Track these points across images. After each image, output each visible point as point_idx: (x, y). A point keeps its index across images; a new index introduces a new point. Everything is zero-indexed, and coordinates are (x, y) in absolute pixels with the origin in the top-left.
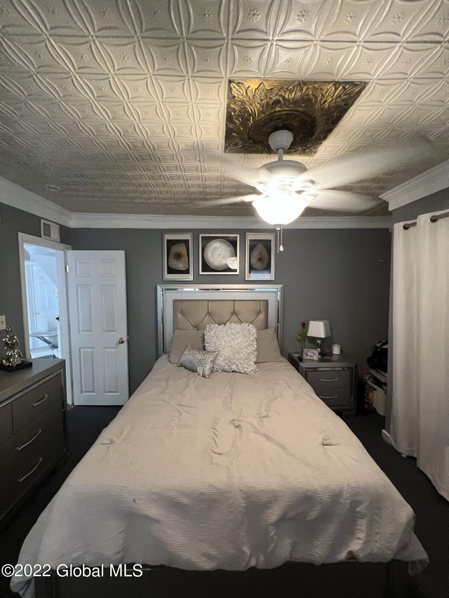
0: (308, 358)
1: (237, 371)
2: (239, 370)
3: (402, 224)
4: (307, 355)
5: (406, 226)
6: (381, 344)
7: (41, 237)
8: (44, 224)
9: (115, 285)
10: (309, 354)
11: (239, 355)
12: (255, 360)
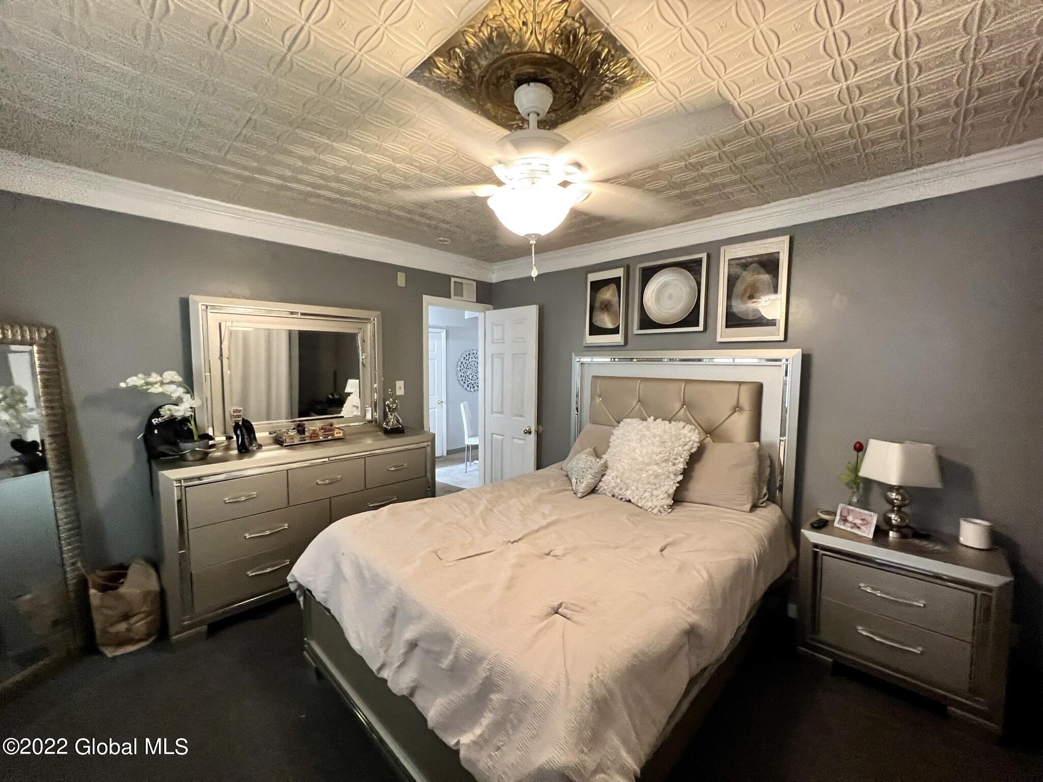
0: (844, 526)
4: (844, 520)
7: (450, 297)
8: (455, 282)
9: (526, 354)
10: (850, 518)
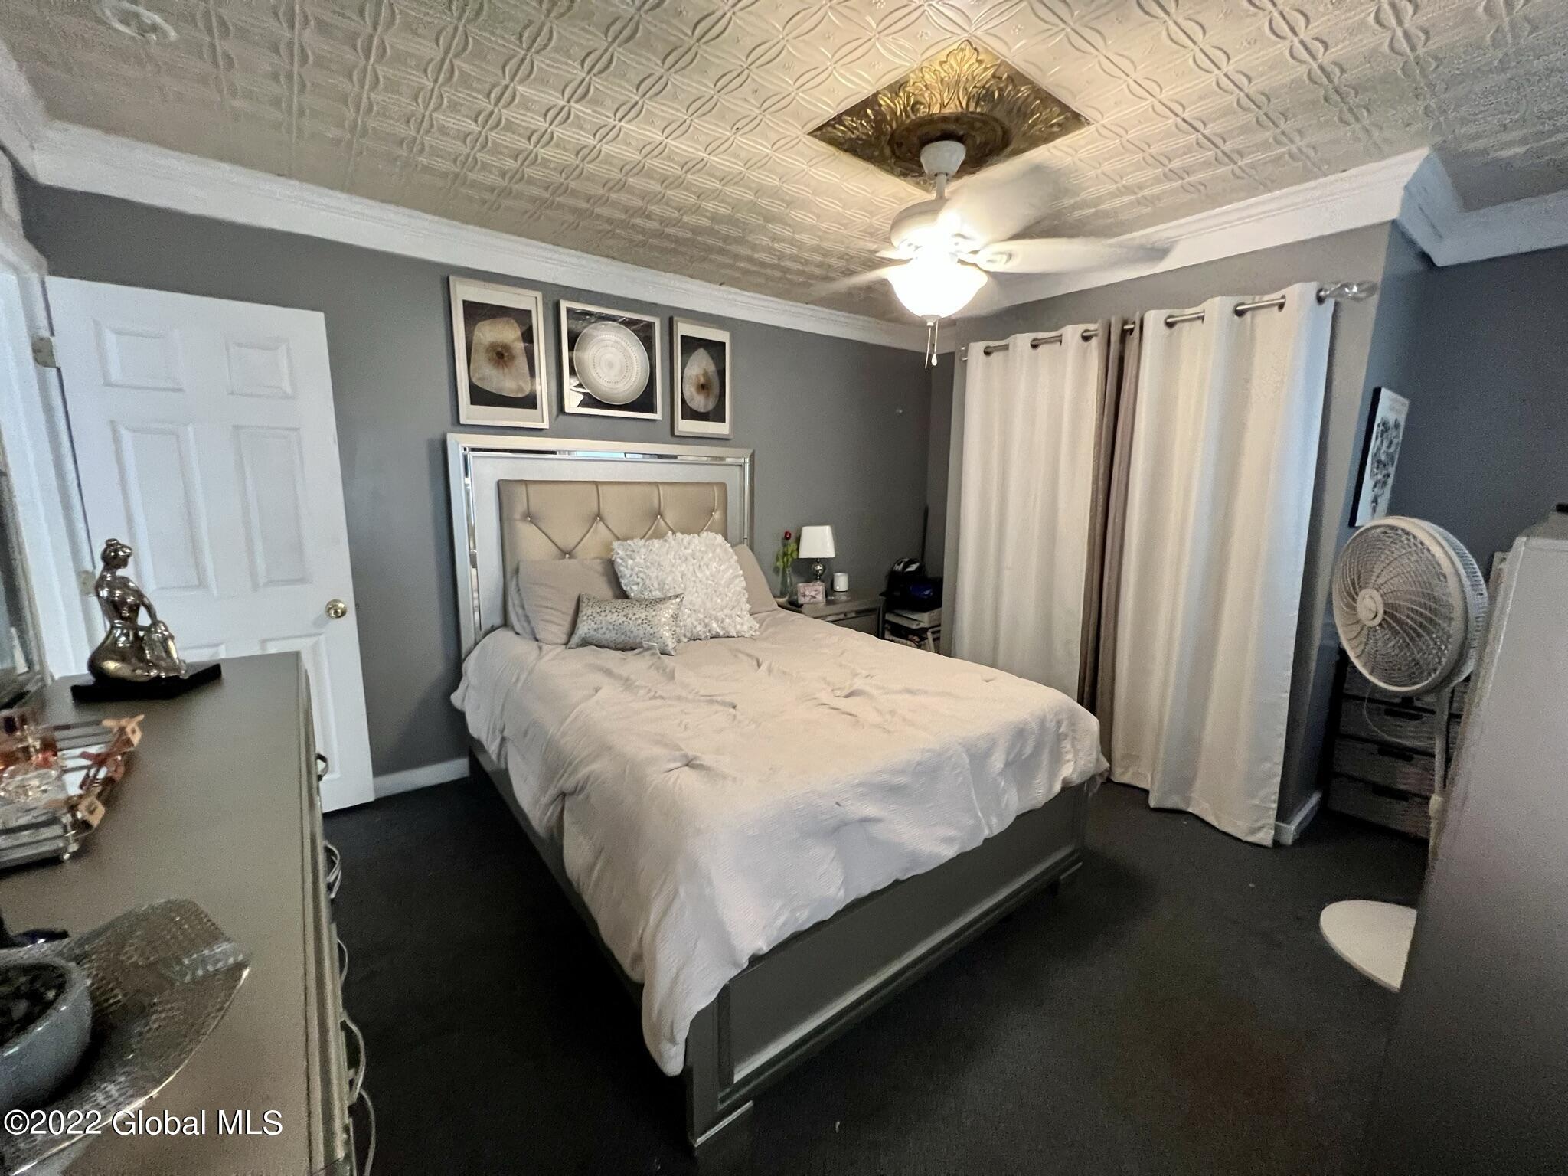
0: (807, 599)
1: (721, 633)
2: (727, 632)
3: (982, 345)
4: (804, 596)
5: (989, 350)
6: (902, 565)
9: (296, 429)
10: (807, 593)
11: (722, 600)
12: (748, 606)
